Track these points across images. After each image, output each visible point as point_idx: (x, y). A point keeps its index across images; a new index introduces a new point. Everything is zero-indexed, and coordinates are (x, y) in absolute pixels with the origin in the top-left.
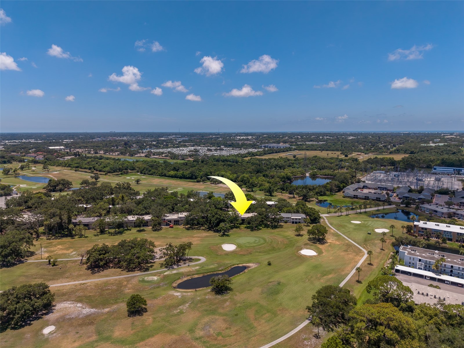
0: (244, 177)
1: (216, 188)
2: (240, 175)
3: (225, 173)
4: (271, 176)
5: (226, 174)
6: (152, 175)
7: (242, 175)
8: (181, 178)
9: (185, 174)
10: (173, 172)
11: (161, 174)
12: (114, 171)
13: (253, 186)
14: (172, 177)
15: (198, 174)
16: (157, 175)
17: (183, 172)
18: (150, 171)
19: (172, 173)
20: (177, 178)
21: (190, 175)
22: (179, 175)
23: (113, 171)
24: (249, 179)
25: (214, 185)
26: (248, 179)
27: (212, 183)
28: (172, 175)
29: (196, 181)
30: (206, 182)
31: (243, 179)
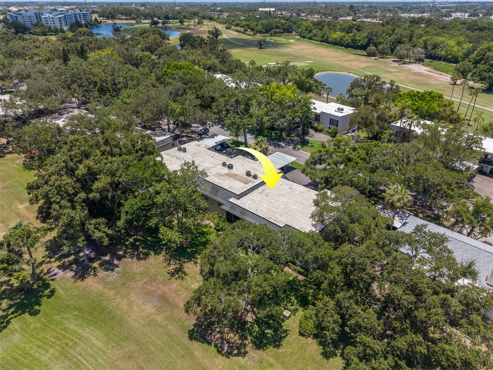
8: (347, 46)
9: (357, 38)
10: (339, 33)
11: (323, 37)
14: (337, 43)
15: (382, 40)
17: (355, 35)
18: (310, 31)
19: (337, 35)
21: (366, 40)
22: (347, 40)
25: (396, 65)
27: (396, 61)
28: (336, 39)
29: (366, 54)
30: (387, 58)
31: (484, 55)
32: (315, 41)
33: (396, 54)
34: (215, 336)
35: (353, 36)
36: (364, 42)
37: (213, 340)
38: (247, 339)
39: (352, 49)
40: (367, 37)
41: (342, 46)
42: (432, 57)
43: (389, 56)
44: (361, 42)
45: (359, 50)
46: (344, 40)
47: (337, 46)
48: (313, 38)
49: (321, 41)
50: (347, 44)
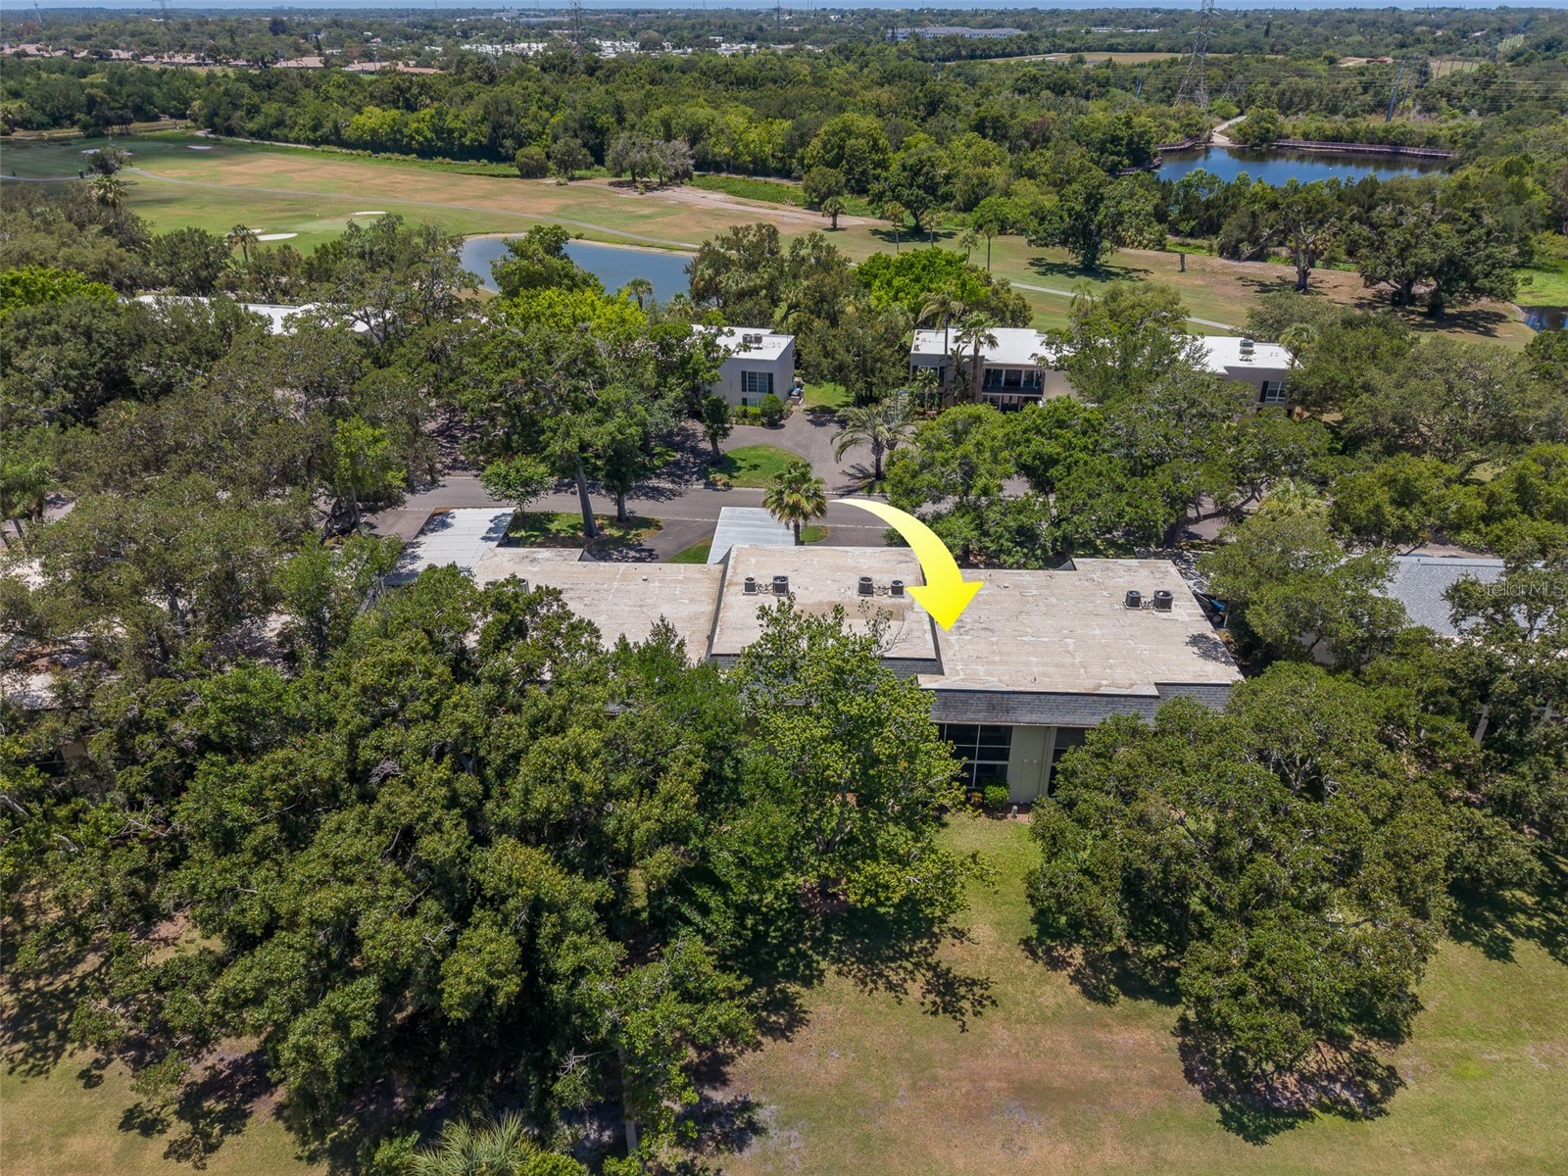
0: (848, 131)
1: (646, 211)
2: (819, 125)
3: (715, 113)
4: (1026, 135)
5: (720, 121)
6: (269, 137)
7: (835, 122)
8: (426, 152)
9: (450, 122)
10: (378, 111)
11: (314, 129)
12: (51, 115)
13: (931, 188)
14: (376, 145)
15: (533, 127)
16: (292, 135)
17: (440, 114)
18: (253, 111)
19: (374, 118)
20: (405, 150)
21: (485, 128)
22: (418, 131)
23: (45, 119)
24: (883, 151)
25: (635, 195)
26: (875, 147)
27: (619, 184)
28: (374, 131)
29: (518, 172)
30: (581, 178)
31: (841, 148)
32: (287, 141)
33: (617, 162)
34: (1285, 1087)
35: (432, 117)
36: (482, 134)
37: (1298, 1100)
38: (1351, 1038)
39: (448, 160)
40: (484, 119)
41: (407, 154)
42: (707, 165)
43: (583, 173)
44: (470, 135)
45: (473, 162)
46: (406, 131)
47: (388, 155)
48: (274, 132)
49: (315, 143)
50: (420, 143)
